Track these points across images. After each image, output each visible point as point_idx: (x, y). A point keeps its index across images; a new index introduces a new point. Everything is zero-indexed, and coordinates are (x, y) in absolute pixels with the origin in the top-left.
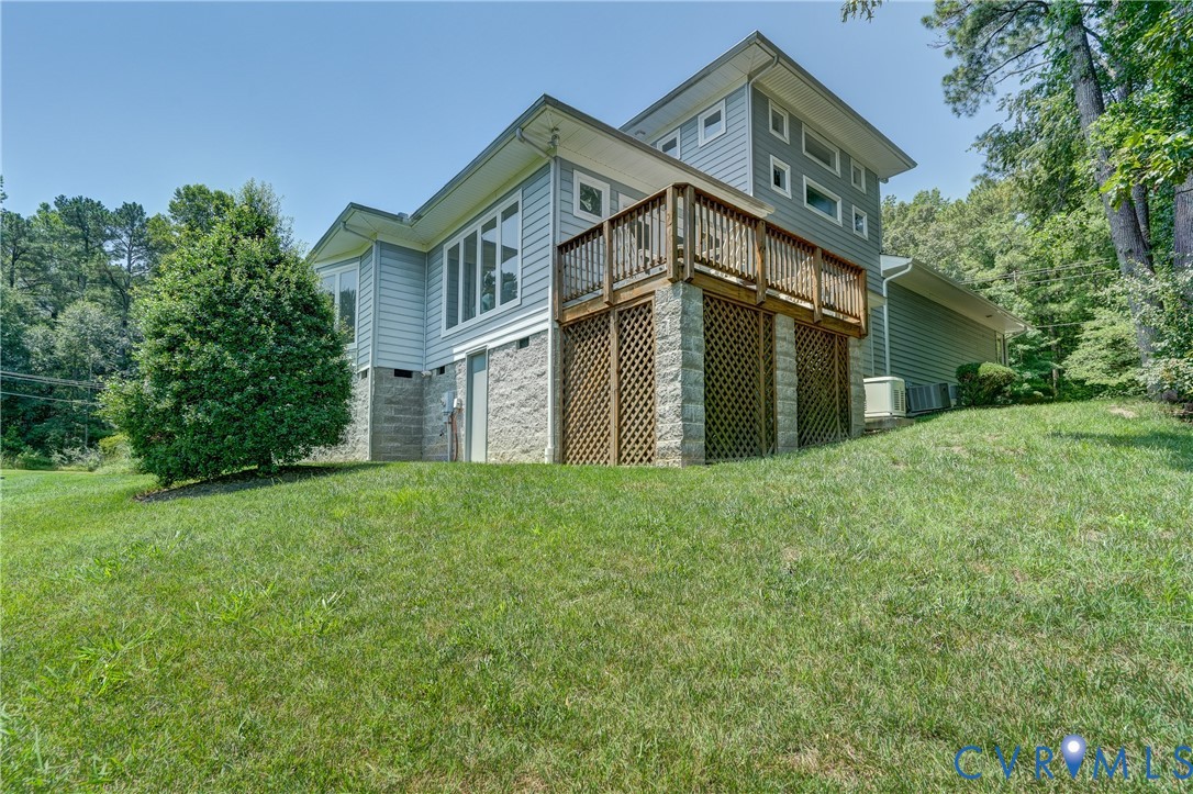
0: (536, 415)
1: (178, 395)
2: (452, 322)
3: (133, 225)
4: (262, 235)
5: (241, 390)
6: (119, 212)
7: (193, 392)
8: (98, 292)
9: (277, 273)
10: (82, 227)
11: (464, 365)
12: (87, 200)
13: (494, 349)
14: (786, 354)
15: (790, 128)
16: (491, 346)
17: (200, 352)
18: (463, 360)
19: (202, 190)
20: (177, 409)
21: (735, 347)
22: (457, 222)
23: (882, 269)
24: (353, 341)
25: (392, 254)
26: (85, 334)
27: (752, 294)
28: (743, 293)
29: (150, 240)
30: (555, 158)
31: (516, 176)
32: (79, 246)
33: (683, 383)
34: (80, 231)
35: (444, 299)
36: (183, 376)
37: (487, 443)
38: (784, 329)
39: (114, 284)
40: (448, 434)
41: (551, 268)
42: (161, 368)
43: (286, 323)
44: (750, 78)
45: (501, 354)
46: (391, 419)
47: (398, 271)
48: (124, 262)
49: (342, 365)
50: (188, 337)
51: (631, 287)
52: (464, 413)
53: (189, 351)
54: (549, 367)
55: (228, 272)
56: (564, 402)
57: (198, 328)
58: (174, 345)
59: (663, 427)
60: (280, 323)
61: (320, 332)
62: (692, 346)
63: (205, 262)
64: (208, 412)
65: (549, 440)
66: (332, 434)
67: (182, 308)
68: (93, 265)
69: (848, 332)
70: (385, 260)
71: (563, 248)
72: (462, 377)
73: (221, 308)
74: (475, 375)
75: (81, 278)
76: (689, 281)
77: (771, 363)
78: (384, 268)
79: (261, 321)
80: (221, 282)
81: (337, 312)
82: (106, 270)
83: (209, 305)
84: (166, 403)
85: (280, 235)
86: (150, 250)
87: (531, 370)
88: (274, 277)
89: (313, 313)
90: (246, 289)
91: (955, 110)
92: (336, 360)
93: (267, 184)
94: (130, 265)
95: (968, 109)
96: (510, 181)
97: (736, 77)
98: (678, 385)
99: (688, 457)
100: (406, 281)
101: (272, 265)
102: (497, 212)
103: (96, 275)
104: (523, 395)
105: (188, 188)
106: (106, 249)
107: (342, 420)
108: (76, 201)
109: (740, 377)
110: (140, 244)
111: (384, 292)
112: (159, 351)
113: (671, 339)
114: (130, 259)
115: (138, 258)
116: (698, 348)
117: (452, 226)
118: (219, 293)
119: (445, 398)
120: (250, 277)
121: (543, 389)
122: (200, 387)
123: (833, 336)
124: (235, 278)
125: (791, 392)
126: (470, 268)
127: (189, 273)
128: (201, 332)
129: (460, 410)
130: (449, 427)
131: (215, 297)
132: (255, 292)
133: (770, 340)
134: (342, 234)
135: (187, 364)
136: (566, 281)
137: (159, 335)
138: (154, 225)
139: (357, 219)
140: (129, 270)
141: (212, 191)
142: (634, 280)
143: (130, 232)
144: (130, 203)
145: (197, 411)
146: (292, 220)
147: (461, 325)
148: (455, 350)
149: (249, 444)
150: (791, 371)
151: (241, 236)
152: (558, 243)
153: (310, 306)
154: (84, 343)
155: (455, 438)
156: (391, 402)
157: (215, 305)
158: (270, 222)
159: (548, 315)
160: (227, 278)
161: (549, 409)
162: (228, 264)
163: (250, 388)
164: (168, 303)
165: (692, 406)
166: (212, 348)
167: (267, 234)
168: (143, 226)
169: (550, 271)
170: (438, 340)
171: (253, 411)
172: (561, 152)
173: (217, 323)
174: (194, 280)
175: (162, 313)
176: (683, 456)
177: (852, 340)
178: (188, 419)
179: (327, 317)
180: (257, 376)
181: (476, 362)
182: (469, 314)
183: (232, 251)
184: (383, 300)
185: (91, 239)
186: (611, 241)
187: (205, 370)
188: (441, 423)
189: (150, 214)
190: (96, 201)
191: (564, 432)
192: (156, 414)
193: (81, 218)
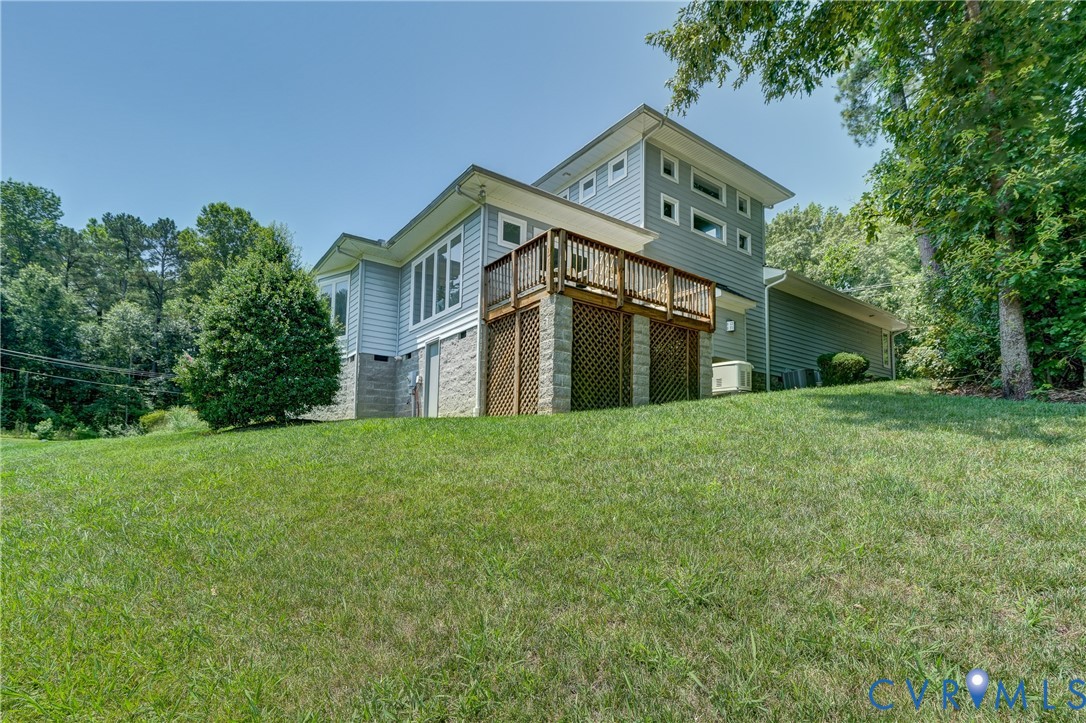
0: (470, 385)
1: (225, 368)
2: (416, 320)
3: (166, 237)
4: (281, 261)
5: (267, 365)
6: (155, 226)
7: (235, 366)
8: (137, 294)
9: (291, 287)
10: (125, 238)
11: (424, 352)
12: (129, 217)
13: (444, 340)
14: (642, 343)
15: (680, 171)
16: (442, 337)
17: (240, 339)
18: (423, 348)
19: (224, 208)
20: (225, 377)
21: (600, 337)
22: (420, 247)
23: (765, 278)
24: (344, 333)
25: (373, 269)
26: (127, 329)
27: (614, 302)
28: (605, 300)
29: (180, 250)
30: (485, 205)
31: (460, 215)
32: (122, 256)
33: (554, 360)
34: (121, 242)
35: (412, 303)
36: (229, 355)
37: (438, 408)
38: (641, 327)
39: (150, 287)
40: (412, 402)
41: (480, 283)
42: (214, 350)
43: (296, 321)
44: (644, 135)
45: (449, 343)
46: (371, 392)
47: (378, 282)
48: (158, 269)
49: (334, 349)
50: (233, 330)
51: (528, 296)
52: (424, 386)
53: (232, 339)
54: (477, 352)
55: (259, 286)
56: (488, 375)
57: (238, 324)
58: (224, 334)
59: (543, 389)
60: (292, 320)
61: (319, 326)
62: (563, 336)
63: (243, 279)
64: (245, 380)
65: (477, 403)
66: (326, 396)
67: (230, 310)
68: (133, 271)
69: (699, 328)
70: (368, 274)
71: (488, 269)
72: (422, 361)
73: (254, 310)
74: (432, 359)
75: (123, 282)
76: (561, 293)
77: (629, 348)
78: (368, 280)
79: (280, 319)
80: (254, 293)
81: (332, 313)
82: (144, 276)
83: (245, 308)
84: (218, 373)
85: (292, 259)
86: (180, 258)
87: (467, 354)
88: (288, 290)
89: (315, 314)
90: (270, 298)
91: (857, 141)
92: (330, 346)
93: (284, 223)
94: (163, 271)
95: (868, 140)
96: (456, 218)
97: (634, 135)
98: (551, 361)
99: (557, 408)
100: (384, 289)
101: (287, 281)
102: (448, 240)
103: (136, 280)
104: (461, 372)
105: (213, 206)
106: (143, 257)
107: (334, 388)
108: (120, 218)
109: (602, 358)
110: (172, 253)
111: (367, 297)
112: (213, 339)
113: (549, 331)
114: (163, 266)
115: (171, 265)
116: (567, 338)
117: (417, 249)
118: (252, 300)
119: (410, 376)
120: (273, 289)
121: (474, 367)
122: (239, 363)
123: (685, 331)
124: (263, 290)
125: (645, 369)
126: (429, 277)
127: (232, 287)
128: (240, 326)
129: (421, 384)
130: (413, 397)
131: (250, 303)
132: (276, 300)
133: (629, 333)
134: (337, 254)
135: (231, 347)
136: (490, 291)
137: (213, 328)
138: (184, 237)
139: (348, 244)
140: (162, 275)
141: (232, 208)
142: (530, 291)
143: (164, 243)
144: (164, 218)
145: (238, 378)
146: (301, 249)
147: (423, 322)
148: (419, 341)
149: (271, 401)
150: (645, 354)
151: (266, 261)
152: (485, 264)
153: (313, 309)
154: (126, 337)
155: (417, 405)
156: (372, 379)
157: (250, 309)
158: (286, 251)
159: (477, 315)
160: (258, 290)
161: (477, 381)
162: (258, 280)
163: (272, 363)
164: (219, 307)
165: (561, 376)
166: (248, 337)
167: (284, 260)
168: (175, 238)
169: (479, 285)
170: (407, 334)
171: (274, 379)
172: (489, 201)
173: (251, 321)
174: (237, 292)
175: (215, 313)
176: (554, 408)
177: (702, 334)
178: (232, 383)
179: (325, 316)
180: (277, 355)
181: (433, 349)
182: (428, 314)
183: (261, 272)
184: (367, 303)
185: (131, 249)
186: (516, 265)
187: (243, 352)
188: (408, 395)
189: (180, 227)
190: (136, 217)
191: (488, 397)
192: (211, 380)
193: (124, 232)
